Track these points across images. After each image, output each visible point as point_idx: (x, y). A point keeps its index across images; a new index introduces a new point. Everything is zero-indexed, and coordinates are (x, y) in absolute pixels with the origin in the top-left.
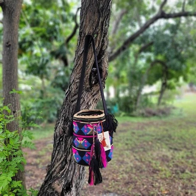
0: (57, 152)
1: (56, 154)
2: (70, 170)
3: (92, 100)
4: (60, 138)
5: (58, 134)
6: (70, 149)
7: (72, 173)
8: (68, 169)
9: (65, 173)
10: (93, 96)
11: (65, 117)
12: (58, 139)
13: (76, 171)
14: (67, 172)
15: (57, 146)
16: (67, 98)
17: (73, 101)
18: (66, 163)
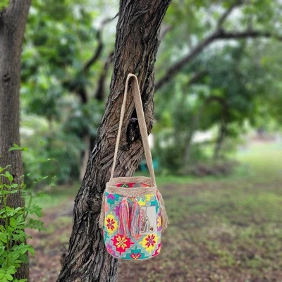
0: (78, 236)
1: (77, 239)
2: (97, 262)
3: (130, 163)
4: (84, 216)
5: (80, 210)
6: (97, 231)
7: (99, 266)
8: (94, 261)
9: (89, 267)
10: (132, 157)
11: (91, 187)
12: (80, 218)
13: (106, 264)
14: (92, 265)
15: (80, 228)
16: (94, 159)
17: (102, 165)
18: (92, 252)
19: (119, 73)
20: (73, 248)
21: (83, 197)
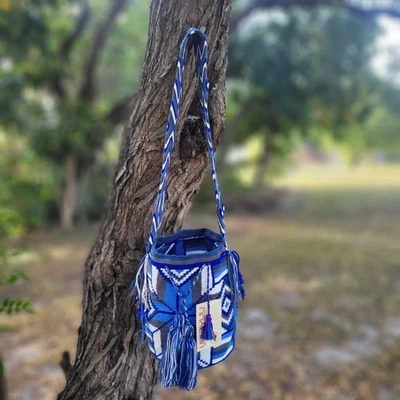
0: (97, 326)
1: (96, 331)
2: (130, 365)
3: (184, 196)
4: (106, 291)
5: (98, 281)
6: (130, 315)
7: (135, 372)
8: (126, 365)
9: (118, 375)
10: (188, 186)
11: (116, 240)
12: (99, 294)
13: (146, 366)
14: (124, 371)
15: (97, 313)
16: (121, 191)
17: (137, 200)
18: (122, 350)
19: (169, 27)
20: (89, 346)
21: (102, 258)
